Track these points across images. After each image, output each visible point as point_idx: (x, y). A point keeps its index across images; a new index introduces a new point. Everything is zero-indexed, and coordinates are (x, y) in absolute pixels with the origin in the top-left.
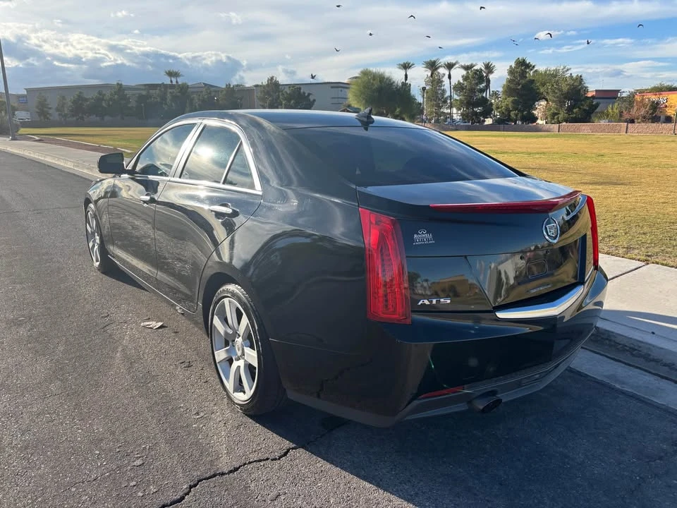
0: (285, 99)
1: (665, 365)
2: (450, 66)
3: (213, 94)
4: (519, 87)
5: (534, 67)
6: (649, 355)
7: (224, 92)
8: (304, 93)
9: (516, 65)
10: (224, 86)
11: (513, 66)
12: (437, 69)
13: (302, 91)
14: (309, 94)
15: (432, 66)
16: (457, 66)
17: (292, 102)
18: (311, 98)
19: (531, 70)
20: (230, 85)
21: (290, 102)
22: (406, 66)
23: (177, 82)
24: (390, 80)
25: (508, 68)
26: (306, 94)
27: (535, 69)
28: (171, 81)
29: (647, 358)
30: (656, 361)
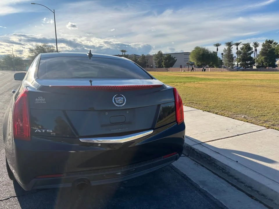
0: (165, 60)
1: (235, 179)
2: (237, 44)
3: (137, 58)
4: (267, 52)
5: (277, 43)
6: (229, 173)
7: (141, 57)
8: (172, 57)
9: (266, 42)
10: (141, 55)
11: (265, 43)
12: (231, 46)
13: (171, 56)
14: (174, 58)
15: (229, 44)
16: (241, 44)
17: (167, 61)
18: (175, 59)
19: (276, 45)
20: (143, 55)
21: (166, 60)
22: (217, 45)
23: (125, 54)
24: (208, 51)
25: (262, 44)
26: (173, 57)
27: (278, 44)
28: (123, 54)
29: (228, 174)
30: (231, 176)
